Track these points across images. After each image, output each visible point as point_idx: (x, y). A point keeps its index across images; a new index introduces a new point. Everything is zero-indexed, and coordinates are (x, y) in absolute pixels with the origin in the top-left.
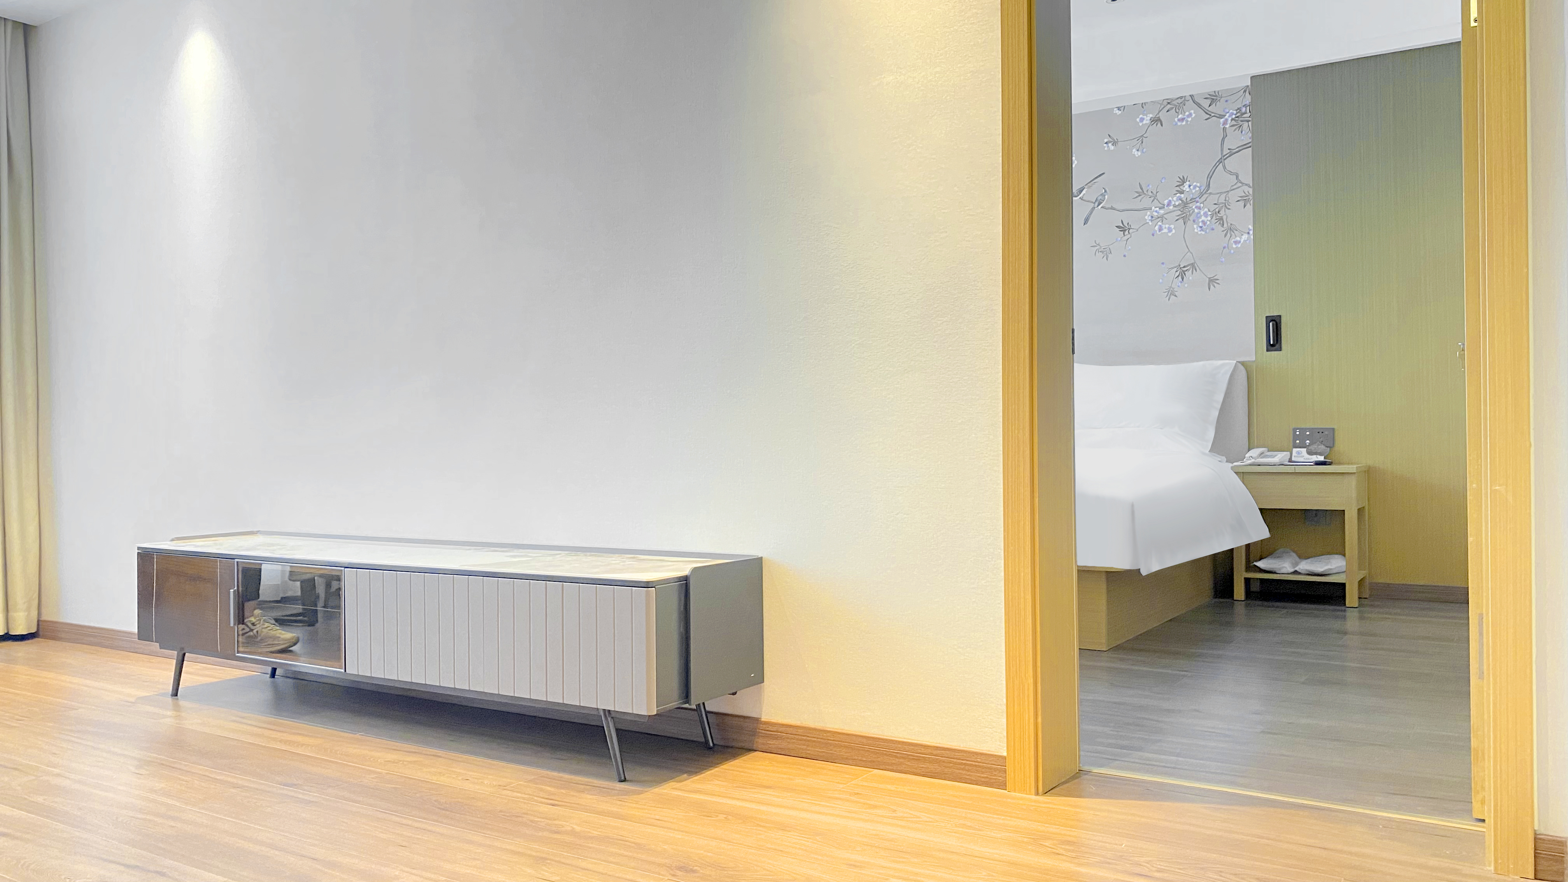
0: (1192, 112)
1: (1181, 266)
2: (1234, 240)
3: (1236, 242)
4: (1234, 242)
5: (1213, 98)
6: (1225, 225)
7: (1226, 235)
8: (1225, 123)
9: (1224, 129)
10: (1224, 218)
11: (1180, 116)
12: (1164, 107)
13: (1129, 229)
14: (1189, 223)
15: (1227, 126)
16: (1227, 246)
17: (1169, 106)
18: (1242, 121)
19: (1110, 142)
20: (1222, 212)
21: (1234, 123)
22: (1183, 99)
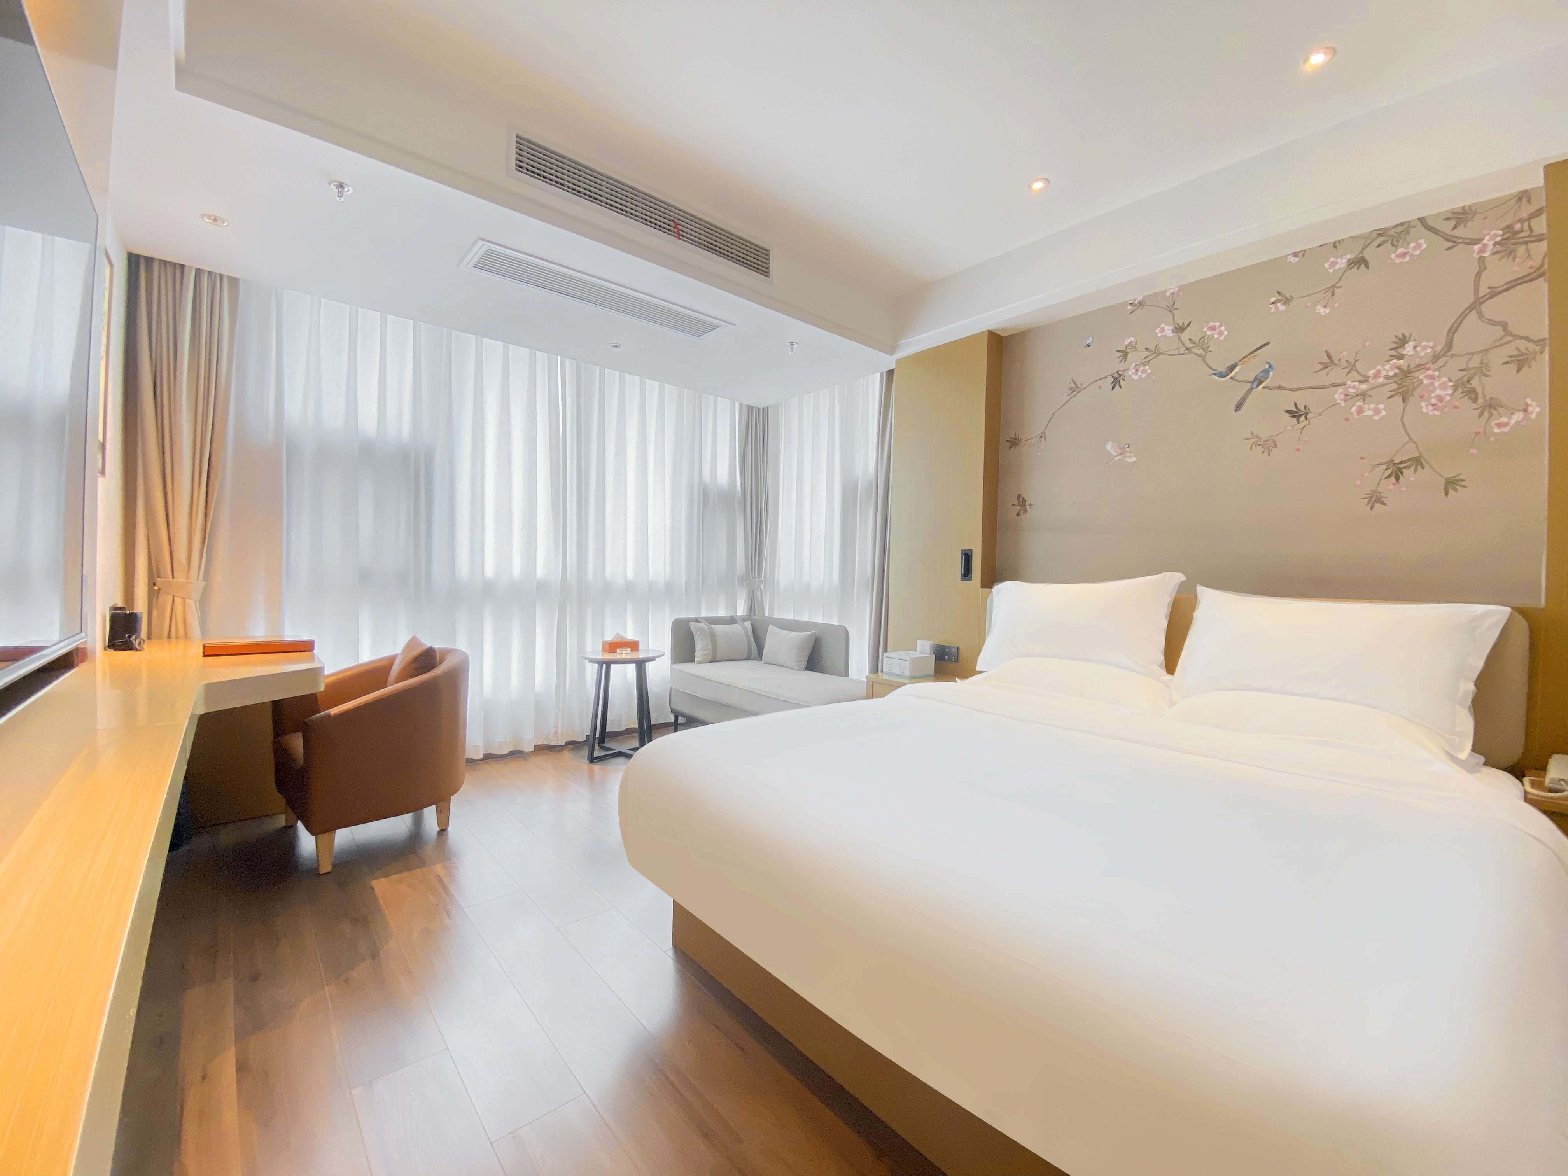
0: (1420, 243)
1: (1397, 461)
2: (1497, 422)
3: (1500, 425)
4: (1496, 424)
5: (1461, 216)
6: (1480, 400)
7: (1481, 415)
8: (1482, 250)
9: (1481, 260)
10: (1479, 391)
11: (1401, 250)
12: (1371, 243)
13: (1307, 414)
14: (1411, 401)
15: (1487, 254)
16: (1482, 430)
17: (1381, 239)
18: (1514, 244)
19: (1279, 301)
20: (1475, 383)
21: (1498, 248)
22: (1406, 225)
